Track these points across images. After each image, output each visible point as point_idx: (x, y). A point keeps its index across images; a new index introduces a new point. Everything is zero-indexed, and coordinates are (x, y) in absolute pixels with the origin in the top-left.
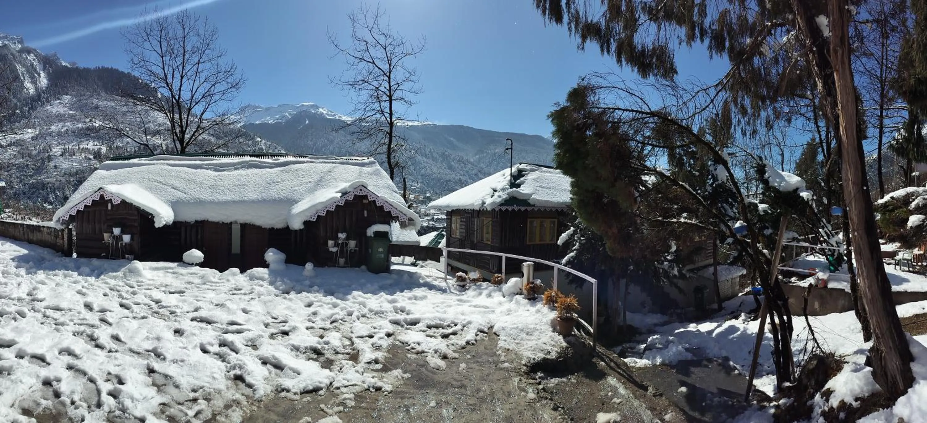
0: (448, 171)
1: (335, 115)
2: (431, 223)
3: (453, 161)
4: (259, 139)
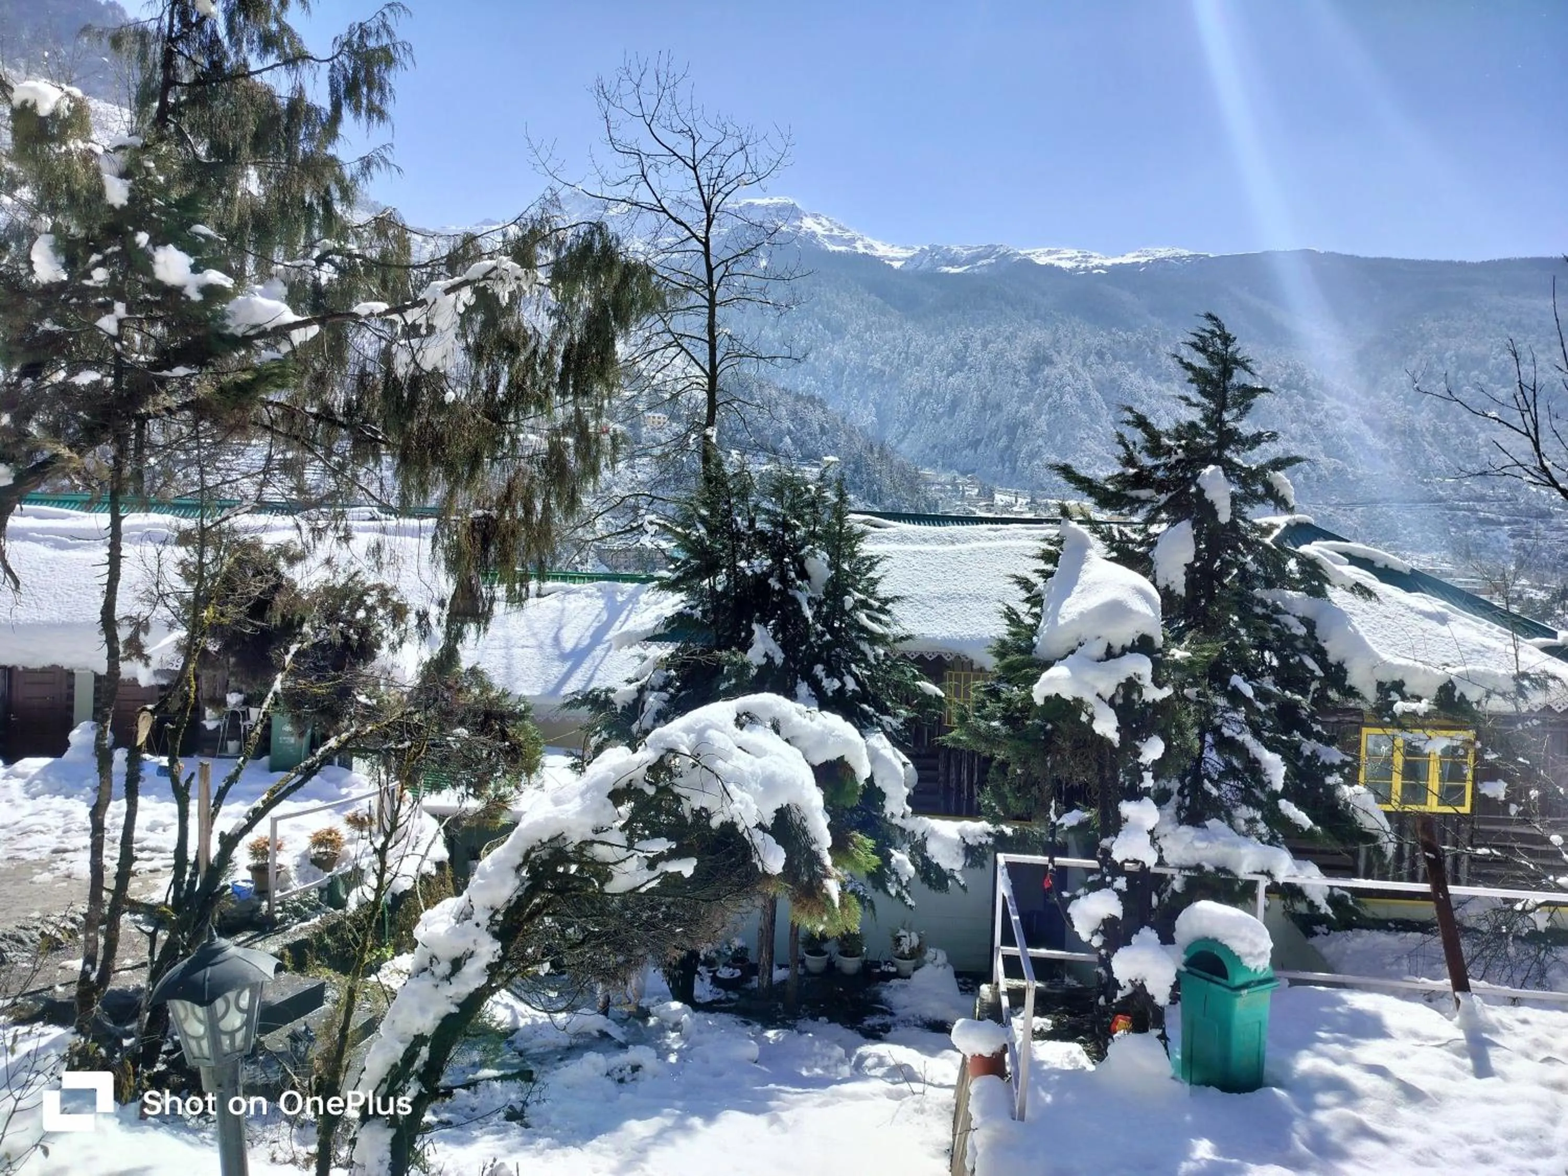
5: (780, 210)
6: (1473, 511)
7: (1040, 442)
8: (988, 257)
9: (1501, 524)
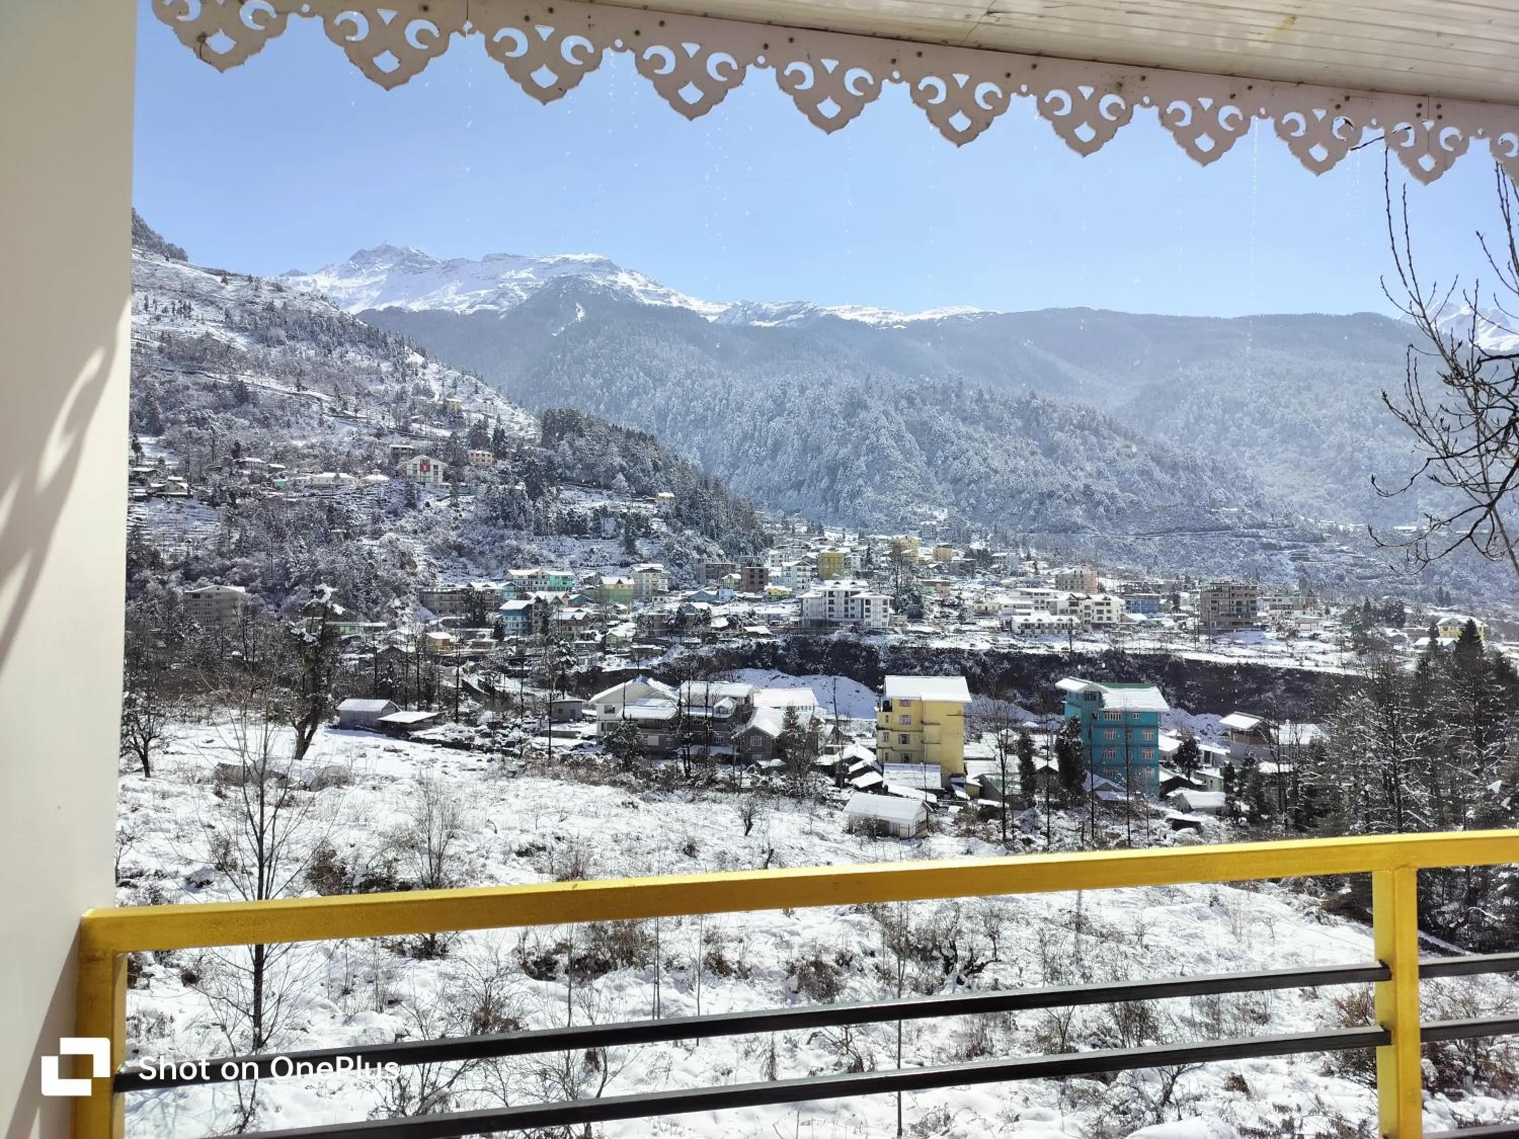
0: (1040, 462)
1: (667, 295)
2: (1004, 640)
3: (1061, 428)
4: (417, 359)
5: (597, 265)
6: (1257, 537)
7: (860, 481)
8: (796, 312)
9: (1281, 548)
